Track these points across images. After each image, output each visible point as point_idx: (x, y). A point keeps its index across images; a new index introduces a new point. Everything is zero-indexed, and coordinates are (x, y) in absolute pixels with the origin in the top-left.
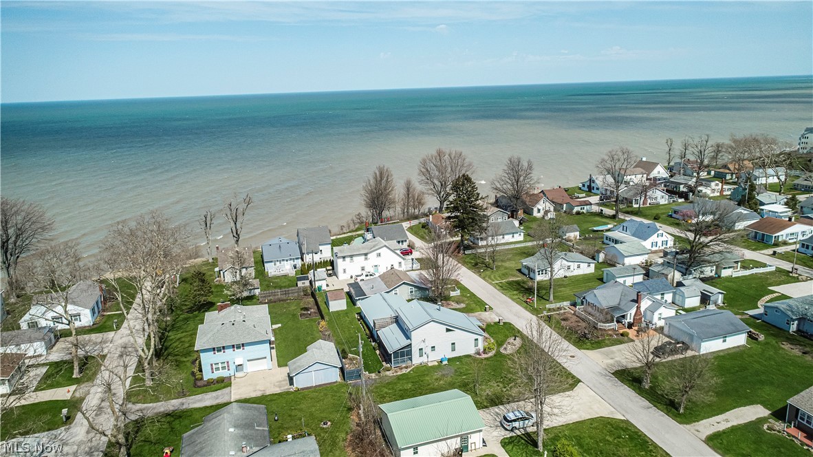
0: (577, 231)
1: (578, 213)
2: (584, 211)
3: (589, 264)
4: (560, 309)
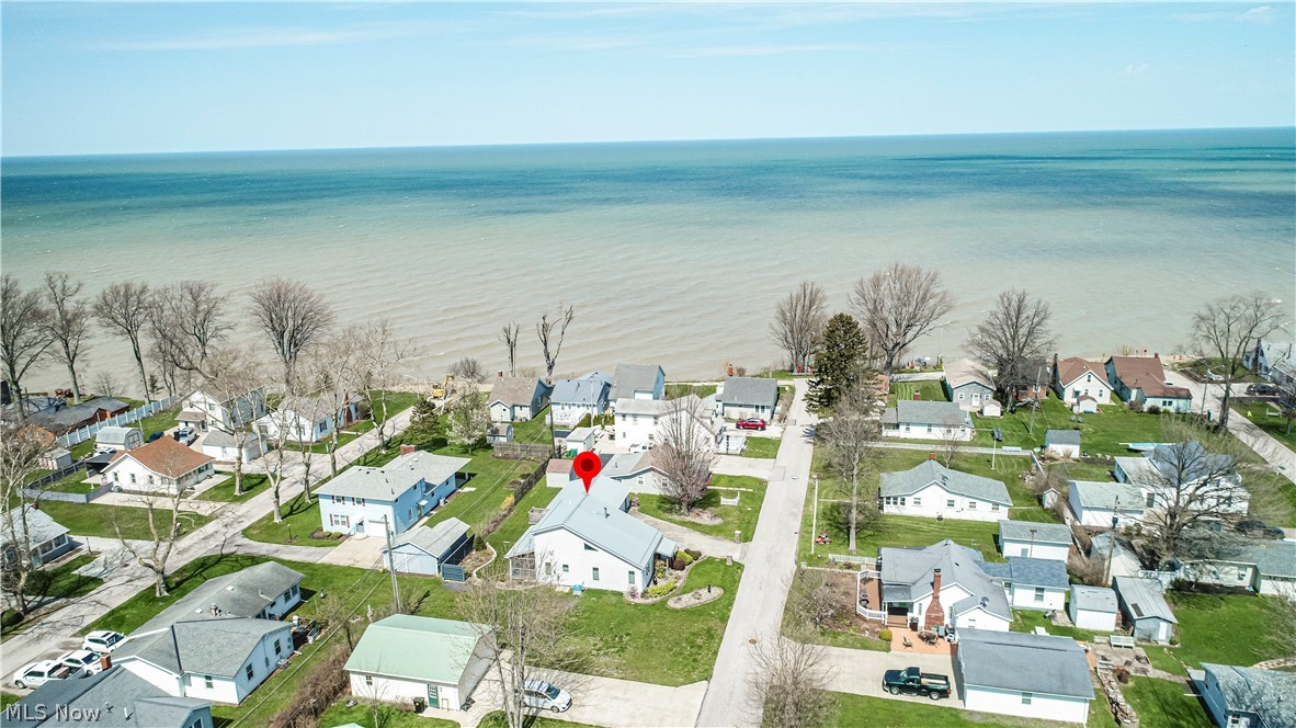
0: (1076, 444)
1: (1154, 411)
2: (1172, 409)
3: (996, 506)
4: (849, 566)
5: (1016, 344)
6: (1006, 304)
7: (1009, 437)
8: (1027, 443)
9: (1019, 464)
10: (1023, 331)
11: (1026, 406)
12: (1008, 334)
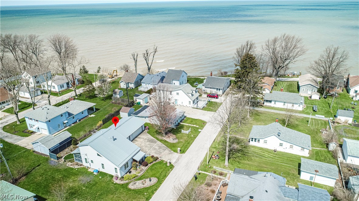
0: (351, 116)
3: (303, 148)
4: (221, 174)
5: (331, 69)
6: (328, 52)
7: (320, 110)
8: (328, 114)
9: (322, 124)
10: (334, 64)
11: (332, 96)
12: (327, 65)
